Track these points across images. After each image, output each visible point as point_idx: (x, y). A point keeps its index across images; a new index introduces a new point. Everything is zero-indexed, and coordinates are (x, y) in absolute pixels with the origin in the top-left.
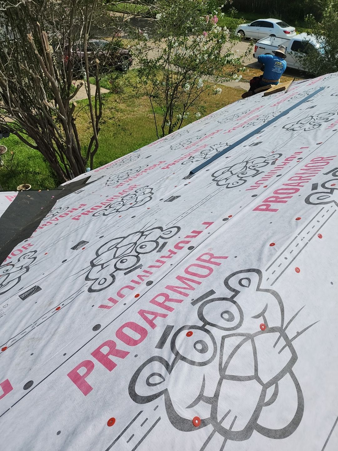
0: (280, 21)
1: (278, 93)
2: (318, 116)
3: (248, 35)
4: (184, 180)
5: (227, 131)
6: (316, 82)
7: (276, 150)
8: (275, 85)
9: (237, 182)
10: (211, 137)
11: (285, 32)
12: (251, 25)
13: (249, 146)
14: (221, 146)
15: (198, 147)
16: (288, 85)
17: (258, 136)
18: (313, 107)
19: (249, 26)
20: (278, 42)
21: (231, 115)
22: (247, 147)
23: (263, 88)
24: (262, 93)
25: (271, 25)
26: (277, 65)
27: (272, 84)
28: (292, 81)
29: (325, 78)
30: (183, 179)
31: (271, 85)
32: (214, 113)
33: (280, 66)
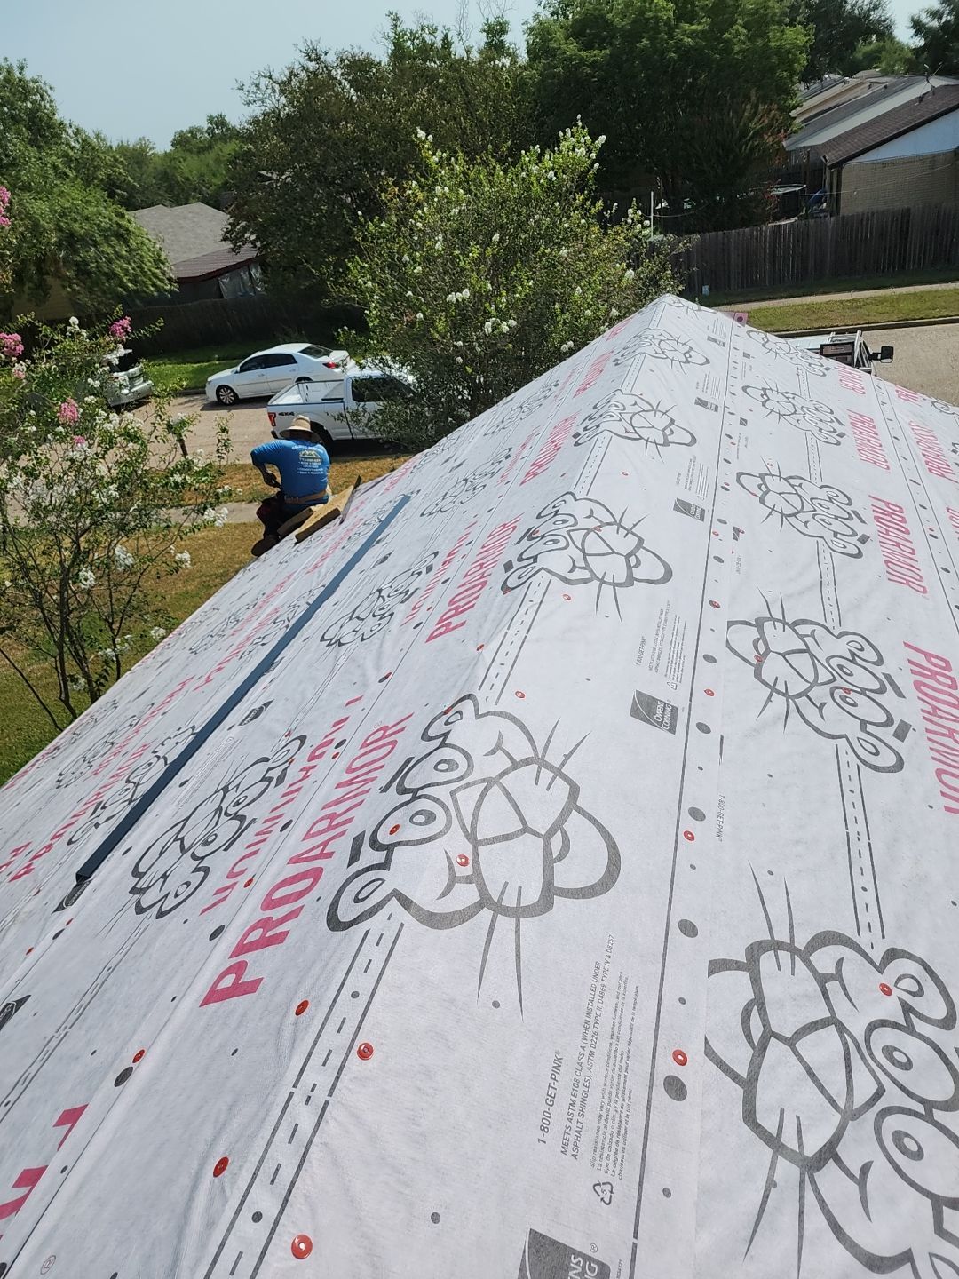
0: (306, 345)
1: (327, 526)
2: (391, 587)
3: (242, 393)
4: (58, 913)
5: (203, 680)
6: (399, 479)
7: (295, 724)
8: (322, 505)
9: (186, 883)
10: (162, 712)
11: (328, 365)
12: (242, 370)
13: (240, 724)
14: (177, 743)
15: (127, 757)
16: (345, 500)
17: (266, 683)
18: (385, 558)
19: (237, 372)
20: (318, 392)
21: (222, 620)
22: (237, 729)
23: (296, 519)
24: (292, 537)
25: (288, 359)
26: (307, 458)
27: (314, 505)
28: (352, 487)
29: (416, 466)
30: (55, 911)
31: (312, 508)
32: (187, 620)
33: (314, 458)
